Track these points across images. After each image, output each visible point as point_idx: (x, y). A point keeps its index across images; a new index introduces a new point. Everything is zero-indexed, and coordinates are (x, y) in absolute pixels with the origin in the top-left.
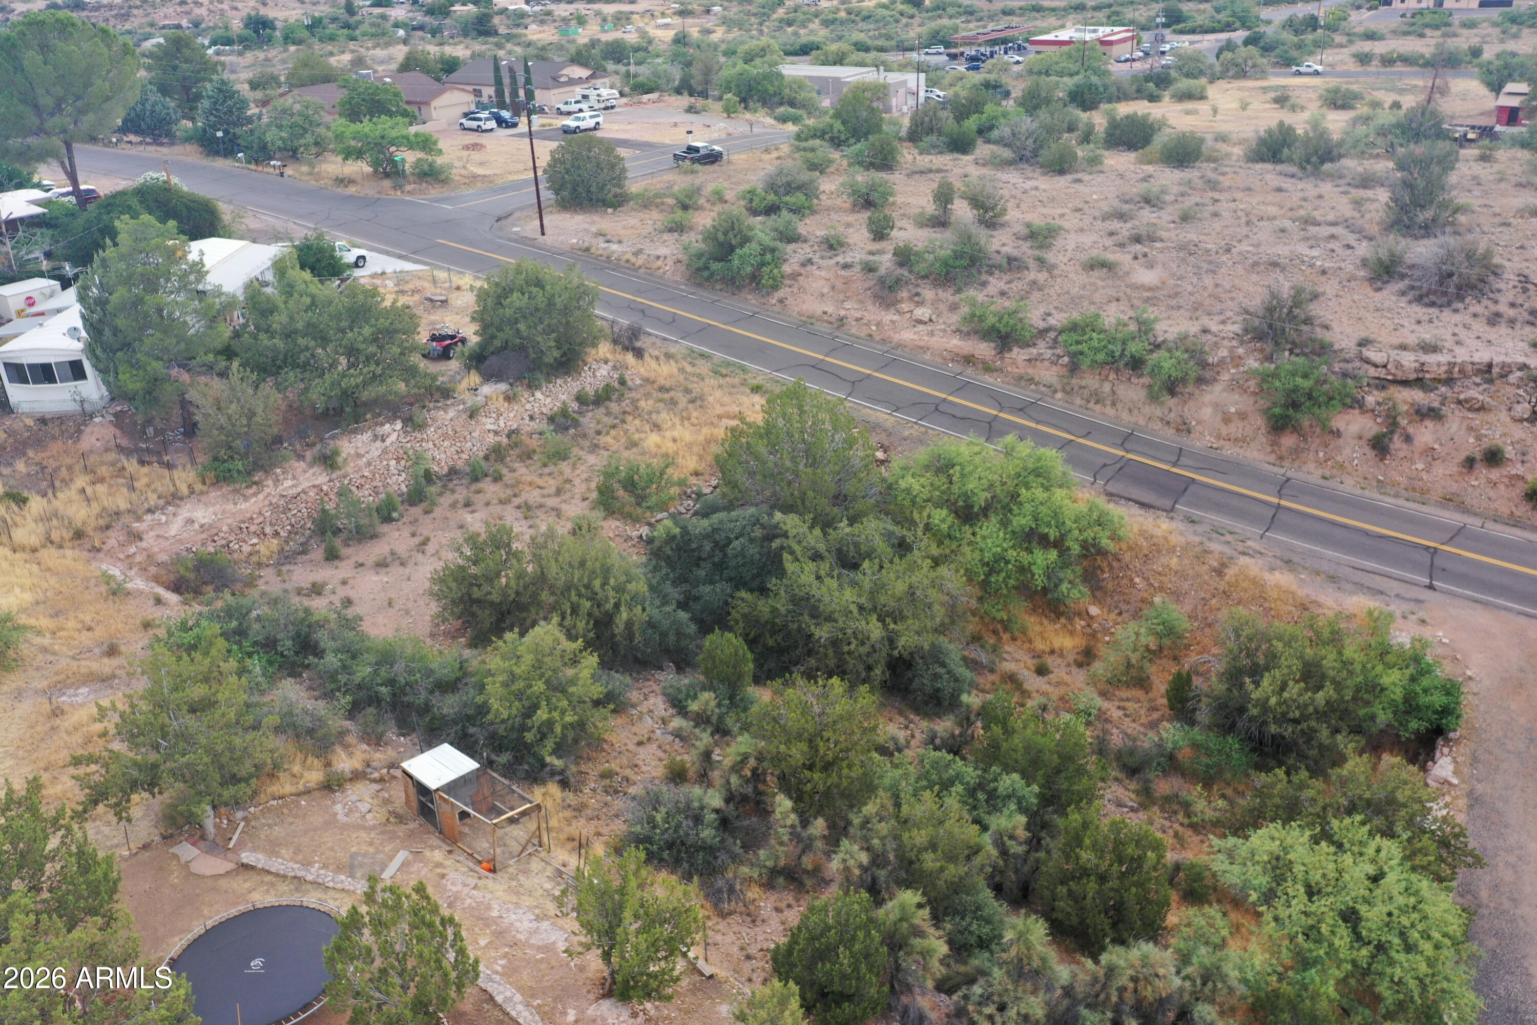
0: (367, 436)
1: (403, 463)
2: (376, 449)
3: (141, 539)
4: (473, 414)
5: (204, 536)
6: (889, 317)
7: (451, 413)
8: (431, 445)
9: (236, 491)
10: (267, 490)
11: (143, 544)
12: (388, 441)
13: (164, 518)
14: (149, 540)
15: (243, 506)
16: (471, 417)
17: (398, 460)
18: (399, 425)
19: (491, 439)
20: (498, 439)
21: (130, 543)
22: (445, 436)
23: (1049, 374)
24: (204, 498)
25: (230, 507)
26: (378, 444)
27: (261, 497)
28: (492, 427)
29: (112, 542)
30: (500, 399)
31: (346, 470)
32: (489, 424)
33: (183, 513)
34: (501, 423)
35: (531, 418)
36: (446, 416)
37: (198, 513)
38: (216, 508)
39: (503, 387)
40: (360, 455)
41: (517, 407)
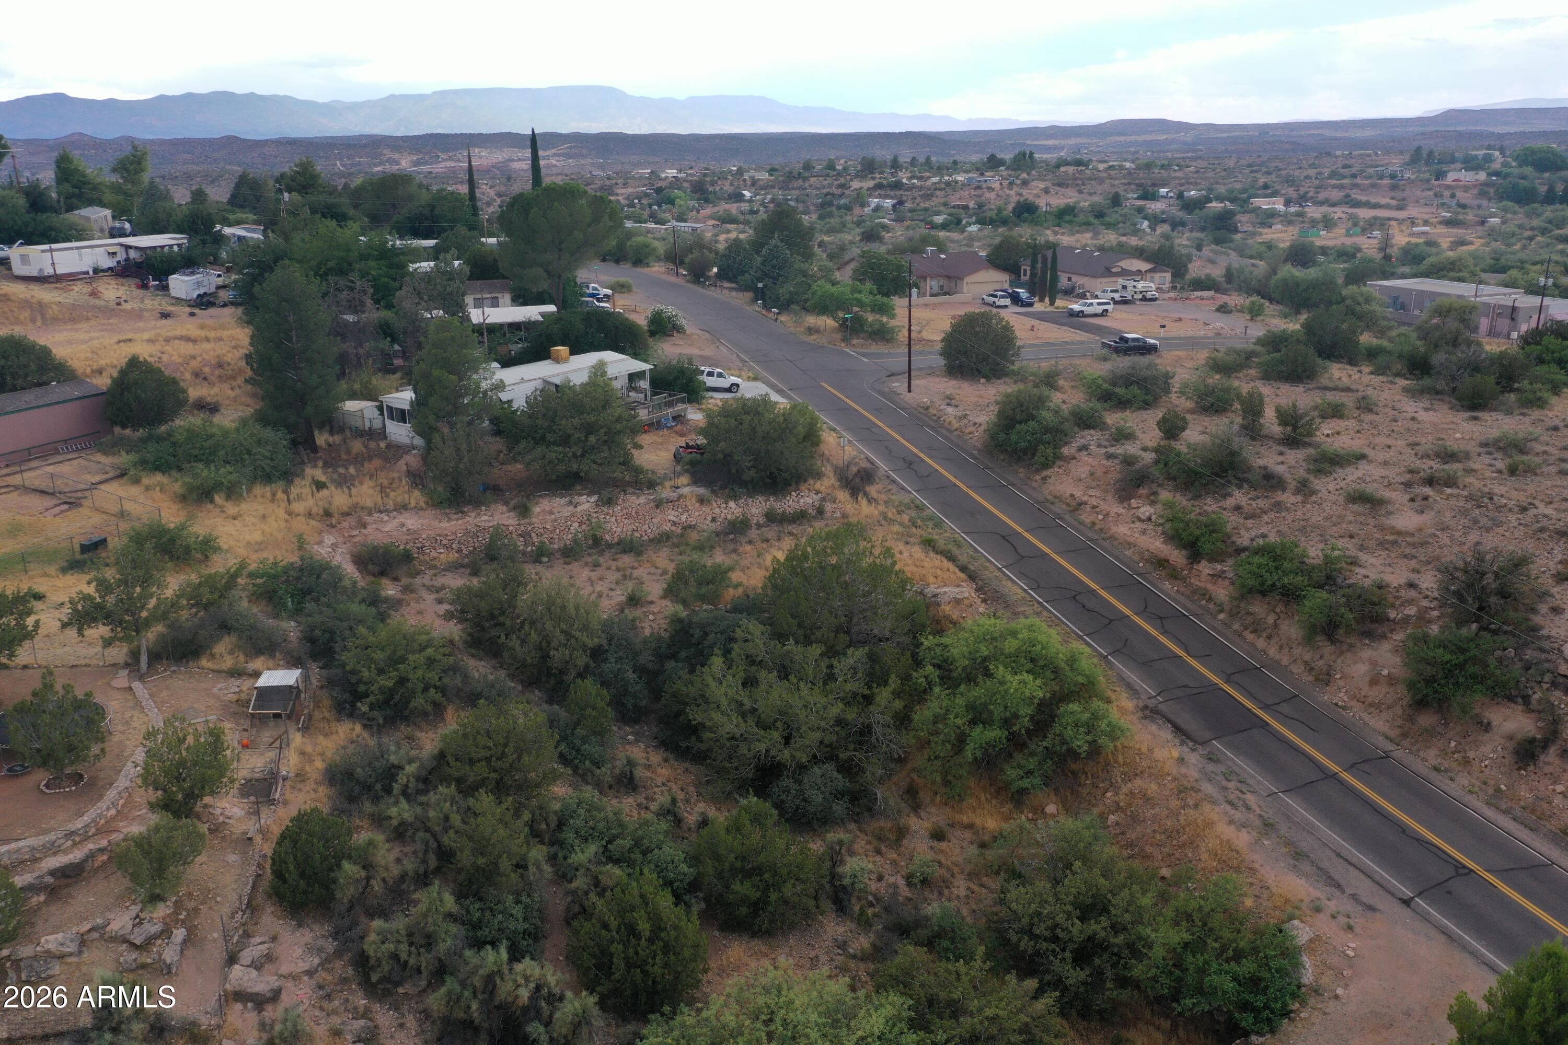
0: (564, 501)
1: (584, 527)
2: (567, 511)
3: (365, 527)
4: (659, 504)
5: (409, 537)
6: (1116, 509)
7: (642, 500)
8: (613, 519)
9: (447, 514)
10: (468, 519)
11: (365, 531)
12: (579, 508)
13: (386, 518)
14: (370, 529)
15: (445, 524)
16: (657, 507)
17: (581, 524)
18: (594, 499)
19: (667, 527)
20: (674, 528)
21: (356, 528)
22: (629, 516)
23: (1222, 592)
24: (421, 513)
25: (436, 523)
26: (571, 508)
27: (460, 522)
28: (673, 518)
29: (345, 524)
30: (694, 500)
31: (534, 520)
32: (672, 515)
33: (401, 519)
34: (684, 518)
35: (714, 520)
36: (636, 501)
37: (412, 521)
38: (425, 522)
39: (701, 491)
40: (551, 513)
41: (706, 509)
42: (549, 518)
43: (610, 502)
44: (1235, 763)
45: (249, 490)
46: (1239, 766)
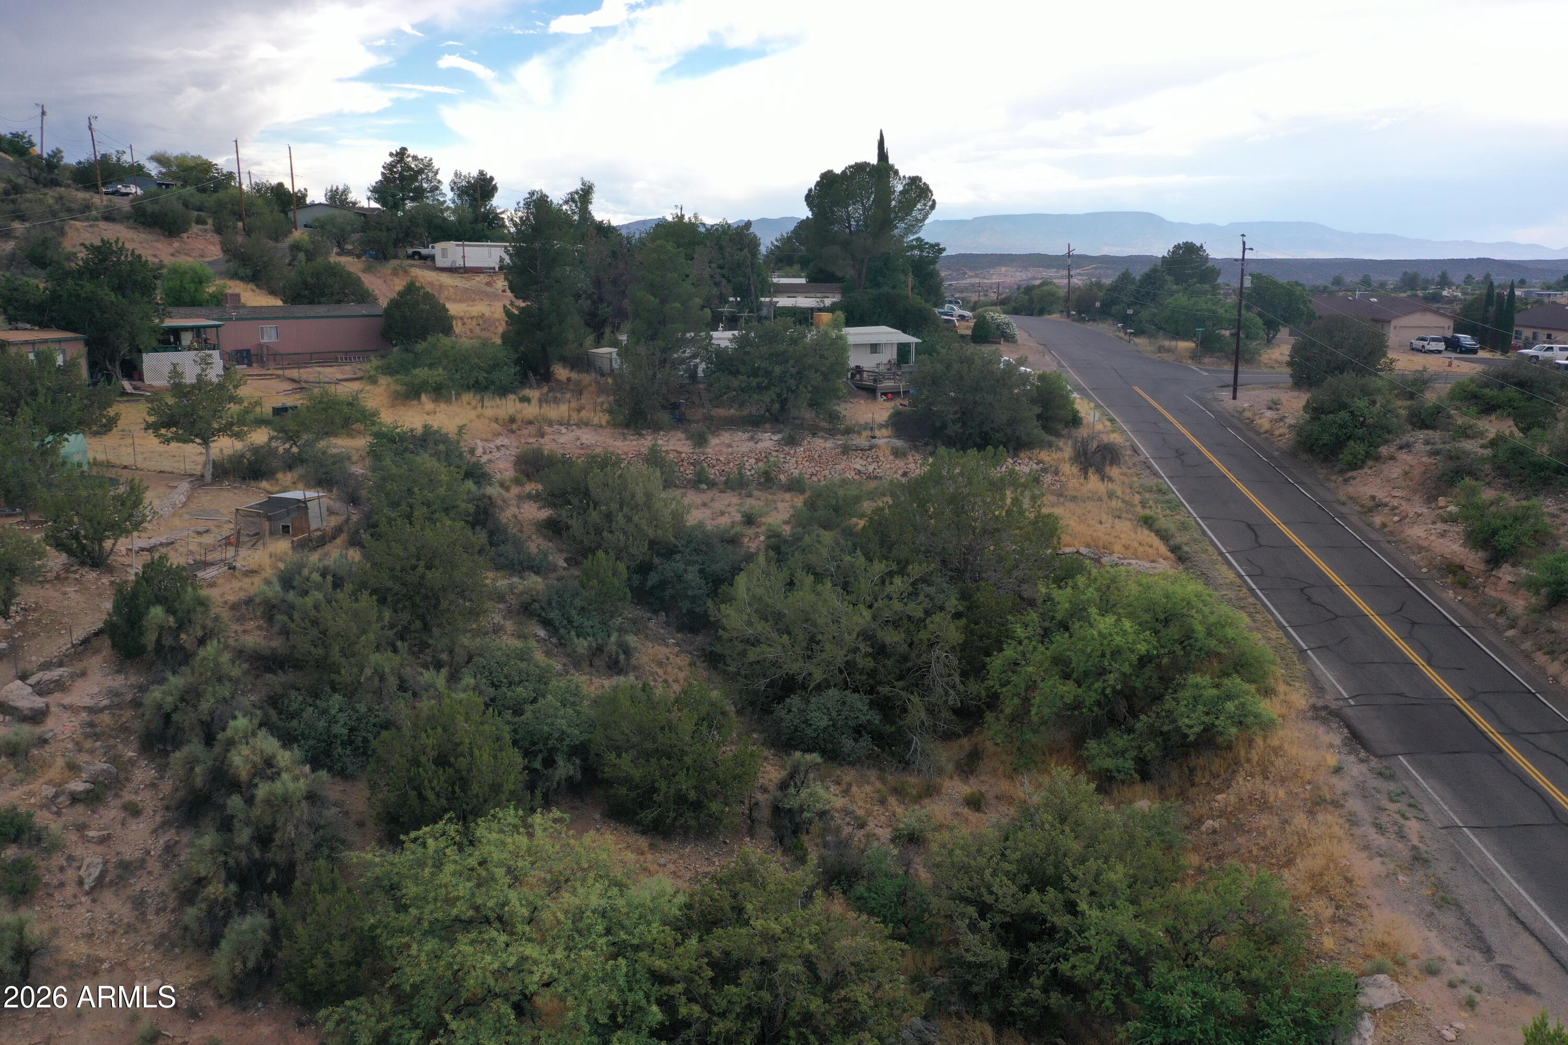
0: (747, 435)
1: (760, 464)
2: (746, 446)
3: (543, 437)
4: (846, 450)
5: (582, 452)
7: (829, 444)
8: (793, 460)
9: (624, 434)
10: (643, 441)
11: (542, 441)
12: (760, 445)
13: (564, 430)
14: (547, 439)
15: (619, 443)
16: (843, 453)
17: (758, 460)
18: (776, 437)
19: (850, 475)
20: (857, 477)
21: (534, 436)
22: (811, 459)
24: (599, 430)
25: (610, 441)
26: (751, 444)
27: (635, 443)
28: (858, 467)
29: (525, 432)
30: (888, 452)
31: (709, 450)
32: (858, 464)
33: (578, 432)
34: (871, 468)
35: (905, 474)
36: (822, 445)
37: (587, 437)
38: (601, 439)
39: (899, 443)
40: (730, 446)
41: (900, 463)
42: (725, 450)
43: (791, 441)
44: (1417, 785)
45: (458, 395)
46: (1424, 791)
